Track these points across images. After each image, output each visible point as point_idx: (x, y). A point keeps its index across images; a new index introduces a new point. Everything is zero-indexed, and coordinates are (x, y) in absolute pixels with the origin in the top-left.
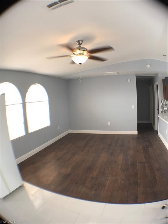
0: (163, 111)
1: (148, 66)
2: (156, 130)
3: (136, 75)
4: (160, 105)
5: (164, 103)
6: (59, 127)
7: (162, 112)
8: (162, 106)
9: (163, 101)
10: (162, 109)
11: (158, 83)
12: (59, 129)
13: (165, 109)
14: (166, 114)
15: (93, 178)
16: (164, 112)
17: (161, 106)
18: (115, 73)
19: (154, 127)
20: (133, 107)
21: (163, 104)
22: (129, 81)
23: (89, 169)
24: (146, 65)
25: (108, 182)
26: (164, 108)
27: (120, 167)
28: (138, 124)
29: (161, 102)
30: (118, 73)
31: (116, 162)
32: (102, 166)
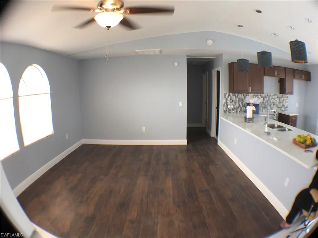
0: (227, 110)
1: (210, 42)
2: (213, 137)
3: (187, 56)
4: (222, 101)
5: (229, 99)
6: (67, 135)
7: (225, 112)
8: (226, 103)
9: (227, 95)
10: (225, 108)
11: (219, 69)
12: (67, 138)
13: (231, 107)
14: (232, 114)
15: (132, 222)
16: (229, 111)
17: (224, 103)
18: (157, 51)
19: (210, 134)
20: (181, 104)
21: (227, 99)
22: (176, 64)
23: (123, 206)
24: (207, 40)
25: (159, 226)
26: (229, 106)
27: (172, 201)
28: (188, 129)
29: (225, 97)
30: (161, 51)
31: (162, 191)
32: (142, 200)
